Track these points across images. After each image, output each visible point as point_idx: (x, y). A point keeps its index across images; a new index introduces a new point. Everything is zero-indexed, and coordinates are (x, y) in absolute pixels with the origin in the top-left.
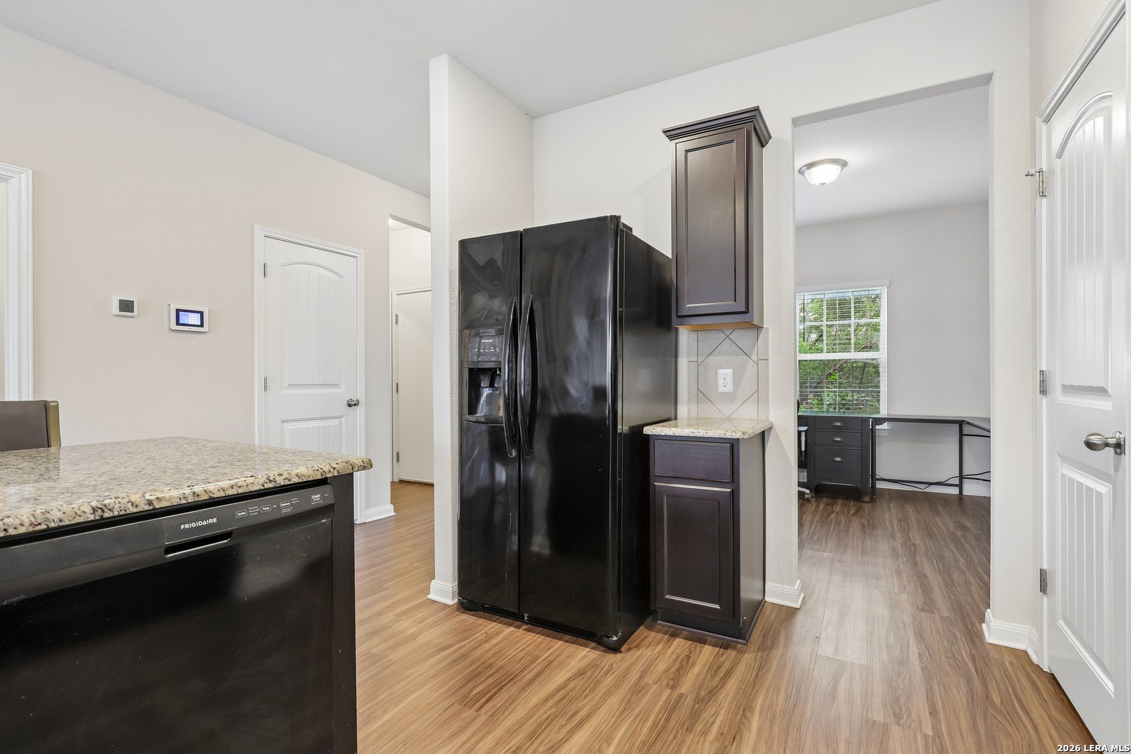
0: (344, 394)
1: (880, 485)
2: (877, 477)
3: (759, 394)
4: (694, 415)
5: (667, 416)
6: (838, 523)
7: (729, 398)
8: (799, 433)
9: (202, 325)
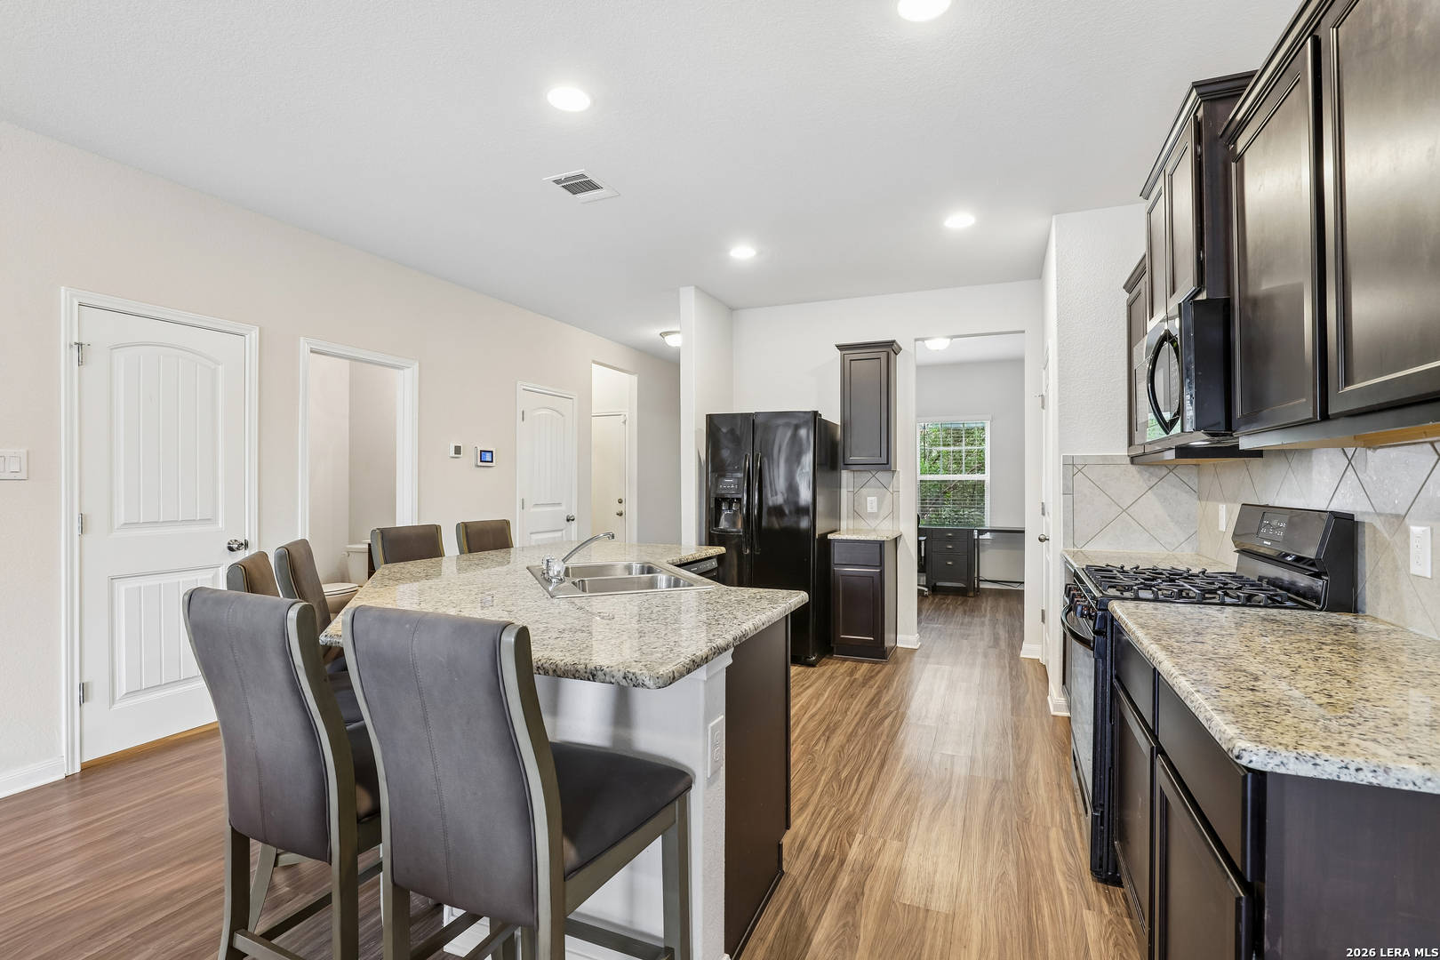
0: (564, 511)
1: (983, 586)
2: (981, 578)
3: (894, 514)
4: (851, 527)
5: (834, 528)
6: (948, 610)
7: (874, 516)
8: (919, 542)
9: (492, 462)
